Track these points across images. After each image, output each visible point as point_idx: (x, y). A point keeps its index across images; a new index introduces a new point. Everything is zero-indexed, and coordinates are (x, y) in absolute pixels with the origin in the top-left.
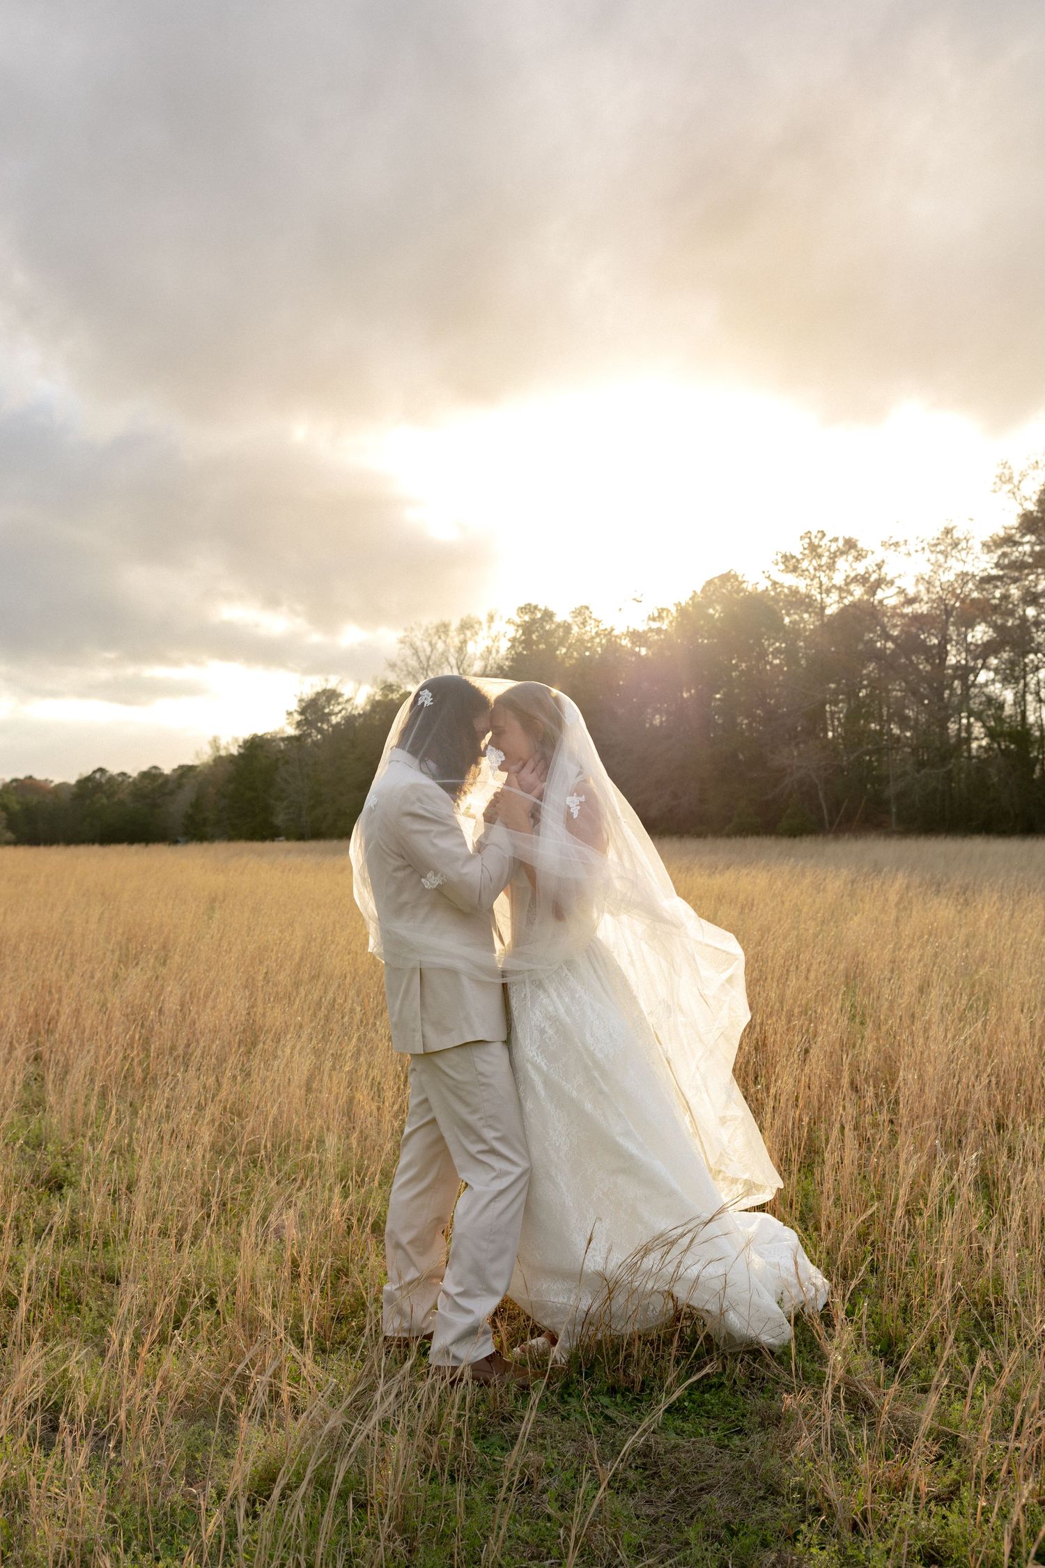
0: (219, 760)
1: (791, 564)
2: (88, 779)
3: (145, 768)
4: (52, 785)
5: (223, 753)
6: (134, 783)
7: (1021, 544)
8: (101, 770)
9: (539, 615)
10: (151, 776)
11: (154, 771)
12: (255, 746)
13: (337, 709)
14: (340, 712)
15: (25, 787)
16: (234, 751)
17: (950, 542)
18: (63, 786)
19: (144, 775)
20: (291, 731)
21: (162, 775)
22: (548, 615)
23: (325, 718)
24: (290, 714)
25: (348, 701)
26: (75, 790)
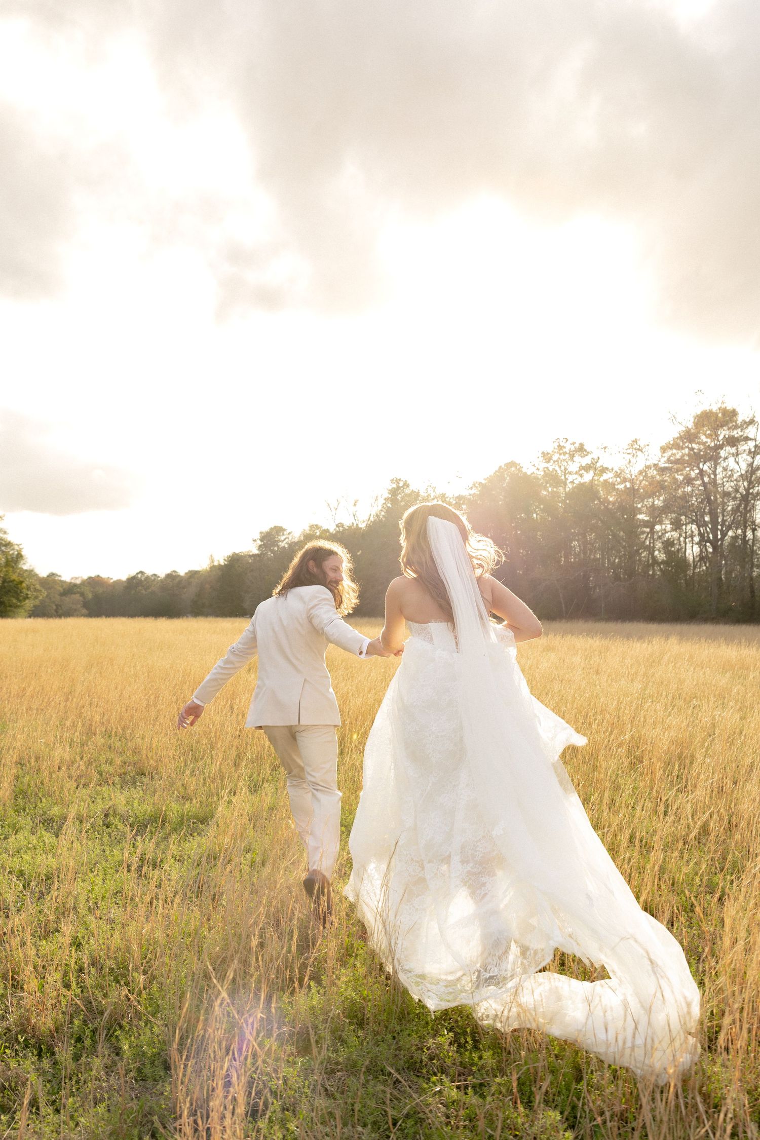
0: (213, 568)
1: (547, 457)
2: (134, 578)
3: (169, 572)
4: (112, 581)
5: (216, 563)
6: (162, 581)
7: (683, 448)
8: (141, 572)
9: (401, 484)
10: (171, 576)
11: (174, 574)
12: (235, 560)
13: (282, 538)
14: (285, 539)
15: (95, 582)
16: (222, 563)
17: (635, 447)
18: (119, 582)
19: (169, 576)
20: (255, 551)
21: (179, 576)
22: (406, 485)
23: (275, 543)
24: (255, 541)
25: (289, 533)
26: (125, 584)
